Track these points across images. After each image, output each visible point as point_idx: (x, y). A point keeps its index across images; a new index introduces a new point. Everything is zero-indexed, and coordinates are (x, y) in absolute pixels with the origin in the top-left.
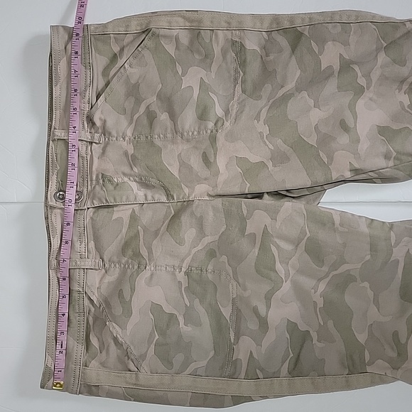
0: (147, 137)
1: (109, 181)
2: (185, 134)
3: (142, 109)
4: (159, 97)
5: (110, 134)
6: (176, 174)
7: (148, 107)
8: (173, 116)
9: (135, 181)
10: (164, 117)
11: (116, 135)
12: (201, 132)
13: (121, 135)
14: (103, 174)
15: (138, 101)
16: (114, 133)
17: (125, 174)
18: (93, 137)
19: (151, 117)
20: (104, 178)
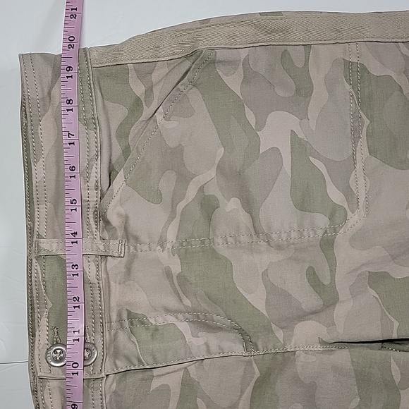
0: (203, 242)
1: (142, 323)
2: (274, 236)
3: (192, 192)
4: (220, 169)
5: (137, 239)
6: (261, 307)
7: (201, 189)
8: (249, 205)
9: (187, 320)
10: (231, 206)
11: (147, 241)
12: (305, 233)
13: (157, 239)
14: (129, 313)
15: (184, 178)
16: (144, 238)
17: (168, 311)
18: (107, 247)
19: (208, 206)
20: (133, 320)
